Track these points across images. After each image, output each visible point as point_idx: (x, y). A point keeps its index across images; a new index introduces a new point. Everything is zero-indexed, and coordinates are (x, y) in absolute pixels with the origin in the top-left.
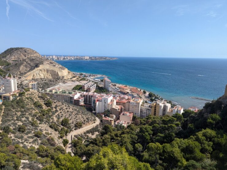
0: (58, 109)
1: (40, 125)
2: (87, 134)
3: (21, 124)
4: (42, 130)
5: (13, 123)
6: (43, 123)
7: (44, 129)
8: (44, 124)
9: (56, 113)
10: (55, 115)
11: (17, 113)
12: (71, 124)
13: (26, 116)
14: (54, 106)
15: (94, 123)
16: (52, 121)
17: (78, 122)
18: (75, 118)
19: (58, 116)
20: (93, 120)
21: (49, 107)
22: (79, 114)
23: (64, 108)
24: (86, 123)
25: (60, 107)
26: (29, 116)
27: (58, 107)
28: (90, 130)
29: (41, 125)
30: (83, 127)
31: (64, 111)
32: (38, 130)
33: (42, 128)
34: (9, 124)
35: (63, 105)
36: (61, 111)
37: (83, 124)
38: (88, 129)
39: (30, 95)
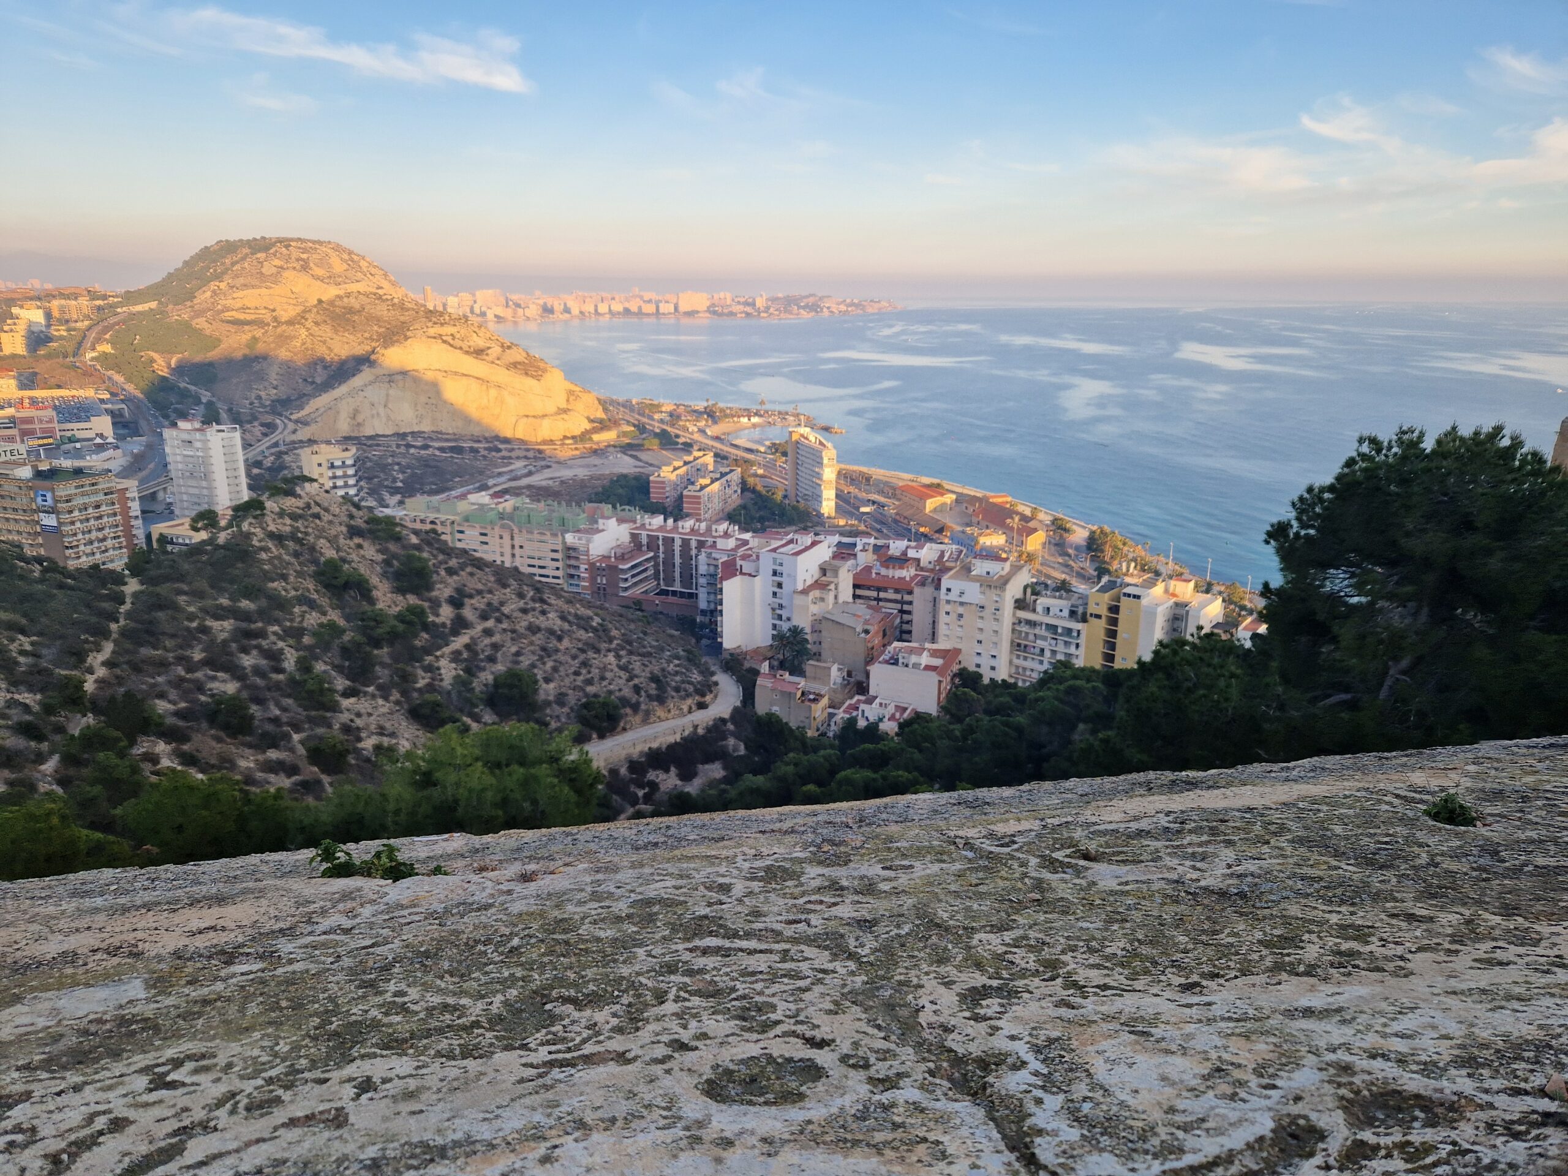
0: (468, 613)
1: (346, 703)
2: (651, 775)
3: (231, 688)
4: (358, 729)
5: (182, 680)
6: (371, 689)
7: (373, 727)
8: (373, 696)
9: (455, 632)
10: (447, 650)
11: (210, 623)
12: (548, 703)
13: (264, 643)
14: (443, 590)
15: (702, 706)
16: (427, 681)
17: (596, 696)
18: (577, 673)
19: (465, 655)
20: (691, 689)
21: (412, 599)
22: (604, 646)
23: (506, 610)
24: (643, 707)
25: (479, 602)
26: (281, 644)
27: (471, 596)
28: (672, 747)
29: (353, 700)
30: (624, 729)
31: (505, 626)
32: (330, 726)
33: (359, 722)
34: (155, 685)
35: (505, 586)
36: (490, 623)
37: (628, 710)
38: (655, 745)
39: (294, 517)
